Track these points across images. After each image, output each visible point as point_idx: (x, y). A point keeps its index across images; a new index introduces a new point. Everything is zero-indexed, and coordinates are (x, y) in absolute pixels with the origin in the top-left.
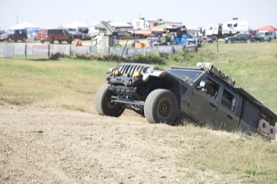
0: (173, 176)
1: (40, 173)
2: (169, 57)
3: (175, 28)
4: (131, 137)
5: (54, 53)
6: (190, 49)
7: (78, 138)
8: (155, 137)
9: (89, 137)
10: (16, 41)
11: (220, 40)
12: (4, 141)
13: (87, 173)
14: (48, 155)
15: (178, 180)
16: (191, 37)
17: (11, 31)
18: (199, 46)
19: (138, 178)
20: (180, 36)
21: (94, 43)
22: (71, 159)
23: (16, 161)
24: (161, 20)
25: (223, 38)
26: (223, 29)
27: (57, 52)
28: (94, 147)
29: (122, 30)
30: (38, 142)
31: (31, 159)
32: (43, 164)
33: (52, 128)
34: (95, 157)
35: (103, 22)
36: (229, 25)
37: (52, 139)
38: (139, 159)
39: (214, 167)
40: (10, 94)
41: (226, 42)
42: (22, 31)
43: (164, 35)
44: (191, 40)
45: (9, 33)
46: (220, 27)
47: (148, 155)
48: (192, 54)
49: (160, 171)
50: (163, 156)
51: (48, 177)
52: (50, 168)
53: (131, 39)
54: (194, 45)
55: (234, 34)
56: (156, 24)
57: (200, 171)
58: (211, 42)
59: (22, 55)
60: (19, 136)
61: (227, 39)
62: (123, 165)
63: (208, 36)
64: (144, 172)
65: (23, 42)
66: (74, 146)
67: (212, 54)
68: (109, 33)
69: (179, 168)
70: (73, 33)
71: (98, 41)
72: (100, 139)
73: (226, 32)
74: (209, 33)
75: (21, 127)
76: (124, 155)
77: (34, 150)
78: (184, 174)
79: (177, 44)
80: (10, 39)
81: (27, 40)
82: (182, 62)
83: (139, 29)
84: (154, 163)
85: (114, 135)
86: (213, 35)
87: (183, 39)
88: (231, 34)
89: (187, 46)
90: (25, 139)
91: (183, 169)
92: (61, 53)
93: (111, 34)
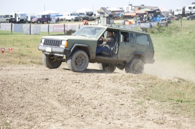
0: (128, 104)
1: (44, 103)
2: (148, 30)
3: (152, 10)
4: (106, 81)
5: (68, 30)
6: (162, 25)
7: (71, 83)
8: (121, 81)
9: (78, 81)
10: (43, 23)
11: (183, 18)
12: (23, 85)
13: (73, 103)
14: (50, 93)
15: (131, 106)
16: (163, 16)
17: (39, 16)
18: (169, 22)
19: (106, 105)
20: (156, 16)
21: (97, 22)
22: (65, 95)
23: (29, 96)
24: (143, 5)
25: (186, 16)
26: (186, 11)
27: (70, 29)
28: (80, 87)
29: (117, 13)
30: (44, 85)
31: (39, 95)
32: (46, 98)
33: (55, 77)
34: (80, 93)
35: (102, 8)
36: (190, 8)
37: (53, 83)
38: (108, 94)
39: (156, 98)
40: (37, 58)
41: (188, 19)
42: (47, 15)
43: (145, 16)
44: (163, 18)
45: (38, 17)
46: (184, 9)
47: (114, 92)
48: (164, 28)
49: (120, 101)
50: (125, 92)
51: (49, 106)
52: (50, 100)
53: (123, 19)
54: (165, 22)
55: (193, 14)
56: (140, 8)
57: (147, 101)
58: (177, 19)
59: (46, 32)
60: (33, 82)
61: (188, 17)
62: (97, 98)
63: (176, 16)
64: (110, 102)
65: (48, 23)
66: (67, 87)
67: (177, 28)
68: (107, 15)
69: (133, 99)
70: (83, 16)
71: (99, 21)
72: (85, 83)
73: (187, 13)
74: (176, 13)
75: (35, 76)
76: (99, 92)
77: (42, 89)
78: (136, 103)
79: (154, 21)
80: (39, 22)
81: (51, 22)
82: (157, 34)
83: (128, 12)
84: (117, 96)
85: (95, 80)
86: (179, 15)
87: (158, 18)
88: (191, 14)
89: (161, 22)
90: (36, 83)
91: (136, 100)
92: (73, 30)
93: (108, 16)
